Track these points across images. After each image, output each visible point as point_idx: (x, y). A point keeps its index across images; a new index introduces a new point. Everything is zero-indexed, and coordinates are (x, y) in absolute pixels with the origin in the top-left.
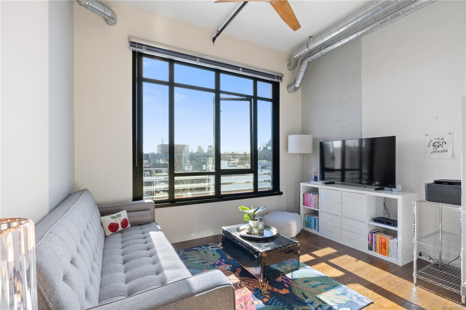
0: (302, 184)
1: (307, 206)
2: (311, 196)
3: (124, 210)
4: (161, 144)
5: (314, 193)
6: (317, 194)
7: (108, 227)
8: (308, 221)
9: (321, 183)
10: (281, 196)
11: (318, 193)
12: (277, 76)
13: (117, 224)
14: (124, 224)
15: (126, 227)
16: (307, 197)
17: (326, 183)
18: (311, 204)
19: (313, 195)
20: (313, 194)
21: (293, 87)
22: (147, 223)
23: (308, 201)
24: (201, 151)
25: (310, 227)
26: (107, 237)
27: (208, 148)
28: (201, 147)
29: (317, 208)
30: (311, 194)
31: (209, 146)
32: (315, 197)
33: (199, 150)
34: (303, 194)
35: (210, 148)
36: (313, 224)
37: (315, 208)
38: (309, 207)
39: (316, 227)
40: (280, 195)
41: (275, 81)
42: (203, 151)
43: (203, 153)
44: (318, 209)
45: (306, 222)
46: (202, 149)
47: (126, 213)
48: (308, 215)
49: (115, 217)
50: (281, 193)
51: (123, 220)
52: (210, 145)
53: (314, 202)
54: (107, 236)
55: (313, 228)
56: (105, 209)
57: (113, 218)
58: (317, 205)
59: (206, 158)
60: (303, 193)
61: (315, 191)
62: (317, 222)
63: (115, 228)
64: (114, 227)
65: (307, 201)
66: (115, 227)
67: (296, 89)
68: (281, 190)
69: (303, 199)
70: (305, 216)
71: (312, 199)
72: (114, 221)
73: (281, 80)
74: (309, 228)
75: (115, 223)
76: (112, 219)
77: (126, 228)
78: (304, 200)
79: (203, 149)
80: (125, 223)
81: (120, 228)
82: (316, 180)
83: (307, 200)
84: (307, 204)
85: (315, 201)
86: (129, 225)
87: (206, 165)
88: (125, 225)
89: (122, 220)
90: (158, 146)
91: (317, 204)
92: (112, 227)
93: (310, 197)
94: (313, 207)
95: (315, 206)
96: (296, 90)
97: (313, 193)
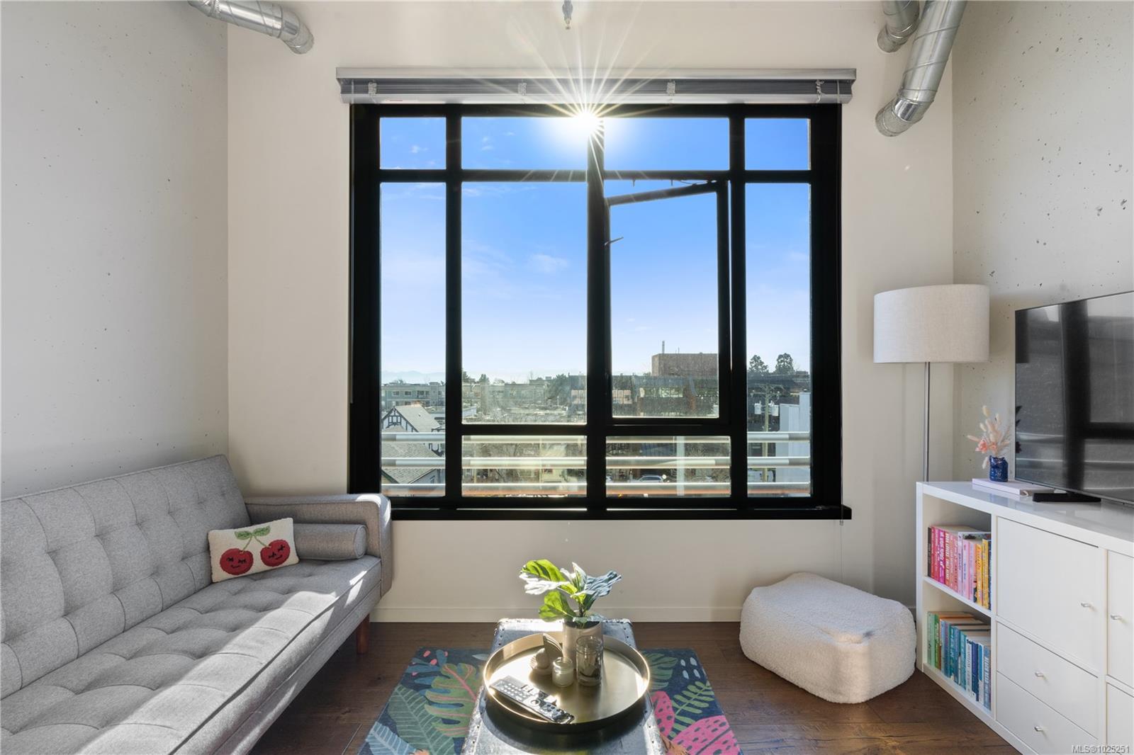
0: (922, 489)
1: (945, 581)
2: (960, 543)
3: (288, 519)
4: (660, 354)
5: (974, 533)
6: (985, 542)
7: (219, 559)
8: (946, 647)
9: (1017, 491)
10: (841, 524)
11: (988, 537)
12: (826, 81)
13: (250, 555)
14: (273, 556)
15: (281, 563)
16: (942, 545)
17: (1040, 497)
18: (960, 579)
19: (966, 542)
20: (970, 538)
21: (899, 109)
22: (342, 561)
23: (947, 562)
24: (760, 367)
25: (956, 675)
26: (213, 585)
27: (778, 360)
28: (759, 358)
29: (986, 602)
30: (960, 534)
31: (780, 357)
32: (976, 552)
33: (753, 365)
34: (930, 530)
35: (782, 361)
36: (969, 669)
37: (975, 600)
38: (952, 588)
39: (981, 684)
40: (838, 521)
41: (818, 102)
42: (766, 367)
43: (764, 373)
44: (990, 608)
45: (940, 647)
46: (762, 363)
47: (292, 524)
48: (949, 622)
49: (248, 534)
50: (846, 514)
51: (270, 545)
52: (783, 354)
53: (972, 572)
54: (214, 581)
55: (969, 687)
56: (262, 507)
57: (240, 536)
58: (986, 590)
59: (763, 384)
60: (928, 525)
61: (979, 525)
62: (987, 664)
63: (240, 564)
64: (236, 560)
65: (945, 564)
66: (240, 561)
67: (913, 113)
68: (846, 501)
69: (929, 552)
70: (937, 621)
71: (961, 556)
72: (240, 545)
73: (848, 91)
74: (952, 677)
75: (242, 549)
76: (236, 539)
77: (280, 566)
78: (930, 556)
79: (765, 364)
80: (275, 554)
81: (258, 565)
82: (999, 474)
83: (942, 555)
84: (942, 574)
85: (976, 568)
86: (293, 558)
87: (763, 403)
88: (275, 557)
89: (267, 545)
90: (654, 358)
91: (986, 585)
92: (232, 560)
93: (953, 546)
94: (966, 592)
95: (976, 590)
96: (914, 118)
97: (967, 533)
